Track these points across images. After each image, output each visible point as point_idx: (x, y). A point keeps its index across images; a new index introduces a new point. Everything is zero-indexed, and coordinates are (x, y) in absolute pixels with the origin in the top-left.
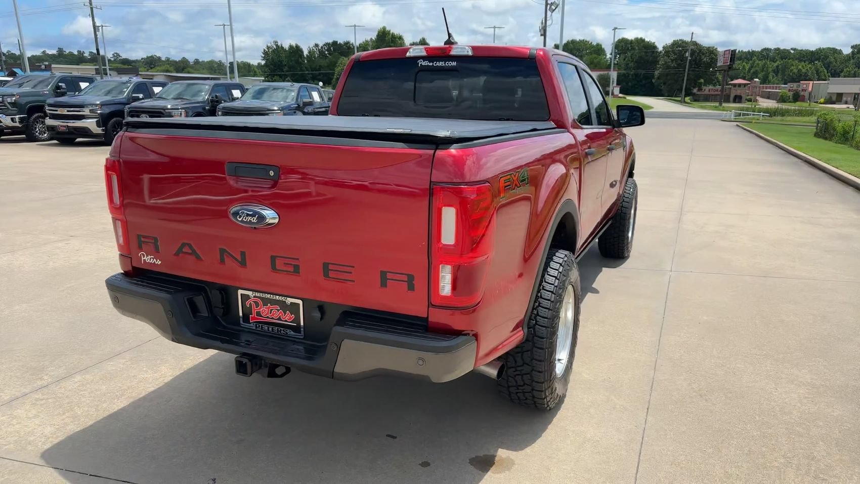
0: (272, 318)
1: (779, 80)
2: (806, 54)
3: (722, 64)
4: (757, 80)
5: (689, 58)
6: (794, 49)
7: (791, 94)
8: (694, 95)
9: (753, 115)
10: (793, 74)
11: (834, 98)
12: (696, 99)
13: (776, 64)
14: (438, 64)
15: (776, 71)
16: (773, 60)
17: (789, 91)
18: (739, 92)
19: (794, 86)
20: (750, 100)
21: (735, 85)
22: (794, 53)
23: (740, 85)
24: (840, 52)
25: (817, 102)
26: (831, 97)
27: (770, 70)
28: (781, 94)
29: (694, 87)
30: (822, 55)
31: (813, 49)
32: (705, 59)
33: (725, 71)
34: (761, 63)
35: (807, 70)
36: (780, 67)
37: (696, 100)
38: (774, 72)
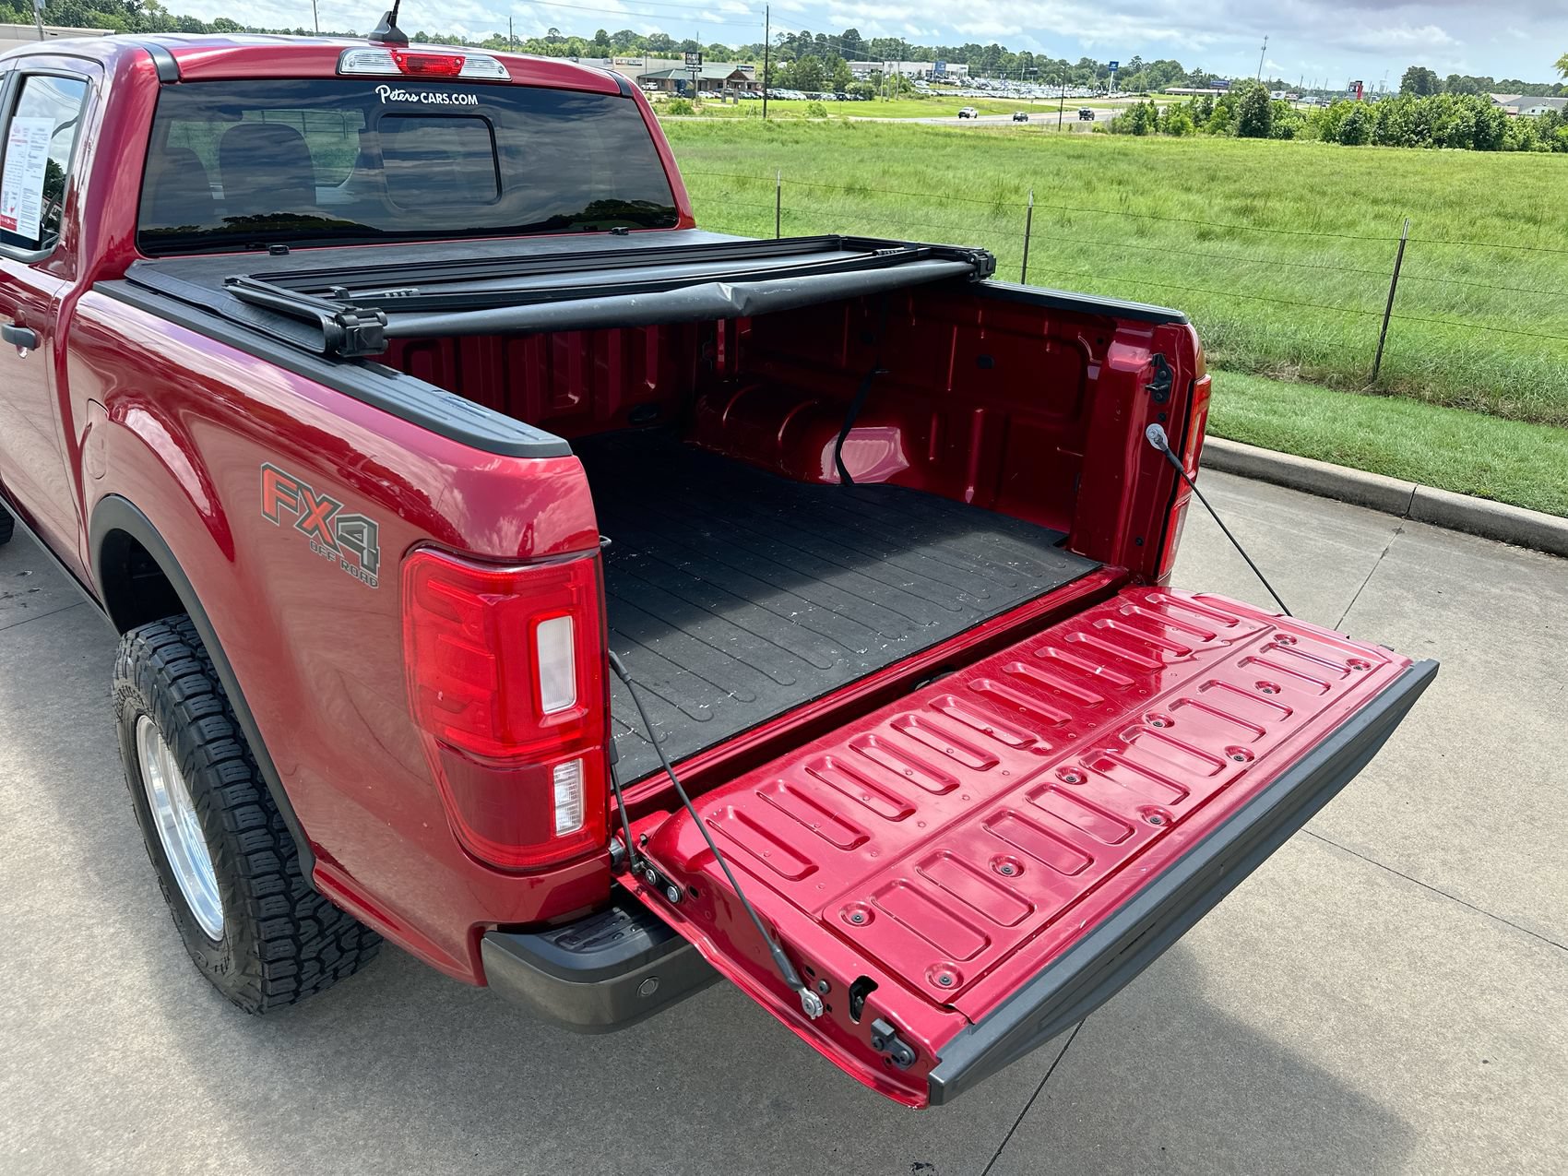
14: (432, 99)
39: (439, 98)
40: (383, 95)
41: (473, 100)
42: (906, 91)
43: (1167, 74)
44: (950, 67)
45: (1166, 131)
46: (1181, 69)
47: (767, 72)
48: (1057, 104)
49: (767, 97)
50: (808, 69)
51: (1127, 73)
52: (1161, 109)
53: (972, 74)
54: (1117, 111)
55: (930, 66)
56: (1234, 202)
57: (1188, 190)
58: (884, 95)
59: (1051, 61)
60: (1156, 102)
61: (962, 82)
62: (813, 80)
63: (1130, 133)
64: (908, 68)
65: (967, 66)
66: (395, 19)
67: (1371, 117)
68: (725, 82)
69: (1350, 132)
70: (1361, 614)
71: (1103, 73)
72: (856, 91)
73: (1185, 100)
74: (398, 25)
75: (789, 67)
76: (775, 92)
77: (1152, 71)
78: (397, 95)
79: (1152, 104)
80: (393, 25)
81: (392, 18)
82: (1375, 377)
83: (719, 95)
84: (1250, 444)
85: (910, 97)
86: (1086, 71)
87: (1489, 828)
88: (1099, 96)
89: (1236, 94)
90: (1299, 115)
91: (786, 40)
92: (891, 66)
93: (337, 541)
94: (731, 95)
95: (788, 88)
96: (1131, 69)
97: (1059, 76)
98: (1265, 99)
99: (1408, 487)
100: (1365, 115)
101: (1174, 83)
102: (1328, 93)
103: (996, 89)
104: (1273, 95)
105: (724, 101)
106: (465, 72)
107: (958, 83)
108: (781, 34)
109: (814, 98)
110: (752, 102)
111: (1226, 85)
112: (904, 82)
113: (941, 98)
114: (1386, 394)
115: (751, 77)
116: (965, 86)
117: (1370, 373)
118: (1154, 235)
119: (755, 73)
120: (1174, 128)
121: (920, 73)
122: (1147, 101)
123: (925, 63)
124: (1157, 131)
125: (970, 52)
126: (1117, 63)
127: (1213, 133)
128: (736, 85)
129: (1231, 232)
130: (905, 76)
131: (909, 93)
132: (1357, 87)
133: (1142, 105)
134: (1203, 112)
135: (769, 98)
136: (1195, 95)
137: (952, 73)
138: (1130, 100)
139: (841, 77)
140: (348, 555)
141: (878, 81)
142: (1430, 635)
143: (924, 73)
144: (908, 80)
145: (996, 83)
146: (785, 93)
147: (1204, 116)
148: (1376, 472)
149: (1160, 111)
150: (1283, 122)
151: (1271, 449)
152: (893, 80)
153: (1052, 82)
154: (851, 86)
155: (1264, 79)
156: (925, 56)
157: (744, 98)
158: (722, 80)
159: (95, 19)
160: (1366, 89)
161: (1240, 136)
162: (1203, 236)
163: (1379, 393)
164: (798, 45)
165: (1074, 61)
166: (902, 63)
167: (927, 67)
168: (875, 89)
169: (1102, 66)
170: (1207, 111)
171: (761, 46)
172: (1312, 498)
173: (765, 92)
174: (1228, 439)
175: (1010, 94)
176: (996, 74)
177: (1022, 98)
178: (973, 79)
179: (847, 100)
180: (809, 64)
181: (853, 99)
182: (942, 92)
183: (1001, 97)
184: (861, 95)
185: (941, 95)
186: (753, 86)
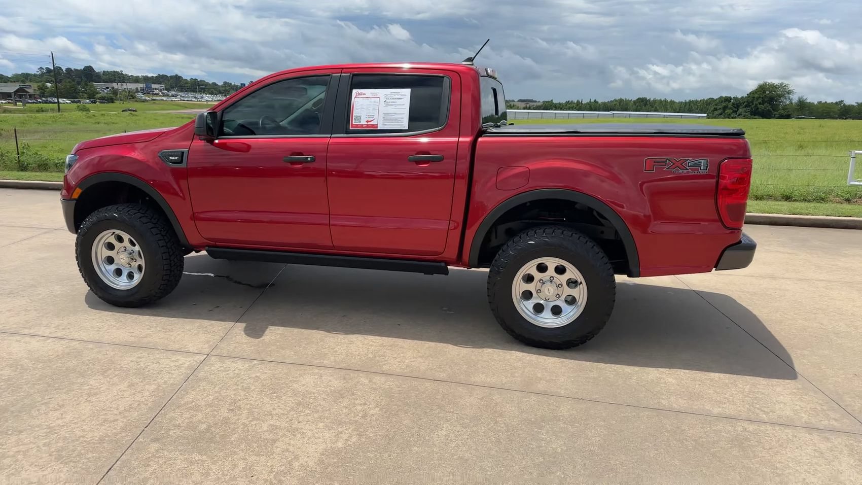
42: (133, 98)
44: (153, 86)
47: (40, 88)
49: (44, 102)
50: (68, 87)
53: (168, 89)
55: (142, 86)
58: (121, 100)
59: (208, 83)
61: (163, 93)
62: (72, 93)
64: (132, 86)
65: (163, 86)
68: (13, 95)
71: (238, 89)
72: (102, 98)
75: (53, 86)
76: (49, 99)
83: (11, 101)
85: (136, 101)
86: (228, 88)
92: (118, 85)
94: (20, 101)
95: (57, 97)
97: (214, 90)
103: (183, 97)
105: (15, 105)
107: (161, 94)
109: (76, 102)
110: (35, 105)
112: (131, 93)
113: (154, 102)
115: (30, 91)
116: (164, 95)
119: (33, 88)
121: (137, 89)
123: (138, 84)
125: (162, 78)
128: (21, 96)
130: (131, 90)
131: (135, 99)
135: (46, 103)
137: (156, 89)
139: (91, 91)
141: (115, 93)
143: (139, 89)
145: (182, 94)
146: (57, 100)
152: (123, 93)
153: (212, 94)
154: (98, 95)
156: (136, 80)
157: (30, 103)
158: (10, 93)
164: (55, 74)
165: (220, 83)
166: (125, 84)
167: (140, 86)
168: (114, 97)
169: (236, 86)
173: (42, 99)
175: (193, 99)
176: (180, 89)
177: (199, 101)
178: (168, 92)
179: (98, 103)
180: (69, 84)
181: (101, 103)
182: (154, 98)
183: (187, 101)
184: (106, 100)
185: (154, 100)
186: (33, 97)
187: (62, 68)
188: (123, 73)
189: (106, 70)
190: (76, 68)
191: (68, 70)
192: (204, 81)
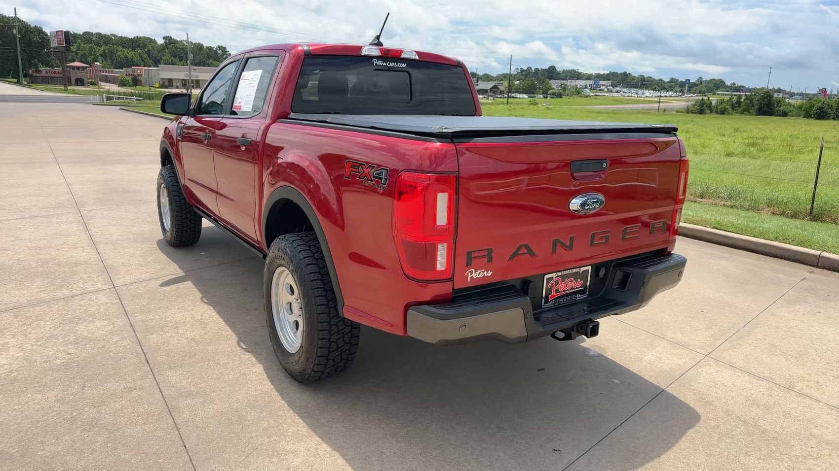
0: (567, 290)
1: (109, 65)
2: (127, 40)
3: (56, 45)
4: (98, 63)
5: (18, 36)
6: (114, 35)
7: (129, 78)
8: (31, 76)
9: (126, 99)
10: (120, 59)
11: (167, 83)
12: (34, 81)
13: (102, 49)
14: (391, 64)
15: (103, 55)
16: (98, 44)
17: (127, 75)
18: (79, 74)
19: (129, 70)
20: (92, 84)
21: (73, 68)
22: (114, 39)
23: (78, 68)
24: (154, 42)
25: (153, 87)
26: (164, 82)
27: (98, 54)
28: (120, 78)
29: (30, 68)
30: (141, 43)
31: (132, 37)
32: (35, 39)
33: (62, 52)
34: (88, 47)
35: (132, 56)
36: (107, 51)
37: (33, 83)
38: (102, 57)
39: (393, 65)
40: (375, 63)
41: (405, 65)
42: (579, 94)
43: (717, 85)
44: (601, 82)
45: (717, 112)
46: (724, 83)
47: (509, 85)
48: (657, 99)
49: (509, 97)
50: (530, 84)
51: (695, 85)
52: (714, 102)
53: (613, 86)
54: (689, 103)
55: (591, 82)
56: (746, 141)
57: (724, 135)
58: (568, 95)
59: (654, 79)
60: (710, 99)
61: (608, 89)
62: (532, 89)
63: (696, 113)
64: (580, 83)
65: (610, 82)
66: (379, 37)
67: (832, 106)
68: (489, 90)
69: (820, 113)
70: (785, 300)
71: (682, 85)
72: (553, 94)
73: (726, 98)
74: (380, 40)
75: (520, 84)
76: (513, 95)
77: (708, 84)
78: (380, 63)
79: (708, 99)
80: (379, 40)
81: (378, 37)
82: (811, 213)
83: (486, 96)
84: (737, 233)
85: (581, 96)
86: (673, 84)
87: (833, 377)
88: (680, 96)
89: (755, 95)
90: (790, 105)
91: (519, 71)
92: (571, 82)
93: (373, 179)
94: (491, 96)
95: (519, 93)
96: (697, 83)
97: (658, 86)
98: (771, 96)
99: (817, 253)
100: (828, 105)
101: (721, 89)
102: (807, 94)
103: (626, 93)
104: (776, 95)
105: (488, 99)
106: (403, 56)
107: (606, 90)
108: (517, 69)
109: (532, 97)
110: (502, 99)
111: (749, 90)
112: (577, 89)
113: (596, 97)
114: (817, 220)
115: (502, 88)
116: (609, 91)
117: (809, 211)
118: (702, 154)
119: (503, 86)
120: (720, 111)
121: (586, 85)
122: (706, 98)
123: (589, 81)
124: (711, 112)
125: (612, 75)
126: (689, 80)
127: (742, 113)
128: (494, 92)
129: (744, 154)
130: (579, 86)
131: (580, 95)
132: (824, 91)
133: (703, 100)
134: (736, 103)
135: (510, 98)
136: (732, 95)
137: (603, 85)
138: (697, 98)
139: (546, 87)
140: (376, 182)
141: (564, 89)
142: (819, 310)
143: (588, 85)
144: (580, 89)
145: (625, 90)
146: (518, 96)
147: (737, 105)
148: (801, 246)
149: (713, 103)
150: (781, 108)
151: (748, 236)
152: (572, 89)
153: (654, 89)
154: (551, 91)
155: (770, 87)
156: (589, 77)
157: (498, 98)
158: (487, 90)
159: (211, 64)
160: (828, 92)
161: (758, 115)
162: (729, 155)
163: (814, 221)
164: (525, 74)
165: (667, 79)
166: (577, 81)
168: (563, 93)
169: (681, 82)
170: (739, 103)
171: (507, 74)
172: (768, 258)
173: (508, 95)
174: (726, 231)
175: (633, 95)
176: (626, 86)
177: (639, 97)
178: (613, 88)
179: (549, 98)
180: (530, 82)
181: (551, 98)
182: (598, 94)
183: (627, 96)
184: (556, 96)
185: (597, 95)
186: (502, 92)
187: (532, 68)
188: (579, 71)
189: (565, 69)
190: (543, 68)
191: (537, 70)
192: (651, 78)
